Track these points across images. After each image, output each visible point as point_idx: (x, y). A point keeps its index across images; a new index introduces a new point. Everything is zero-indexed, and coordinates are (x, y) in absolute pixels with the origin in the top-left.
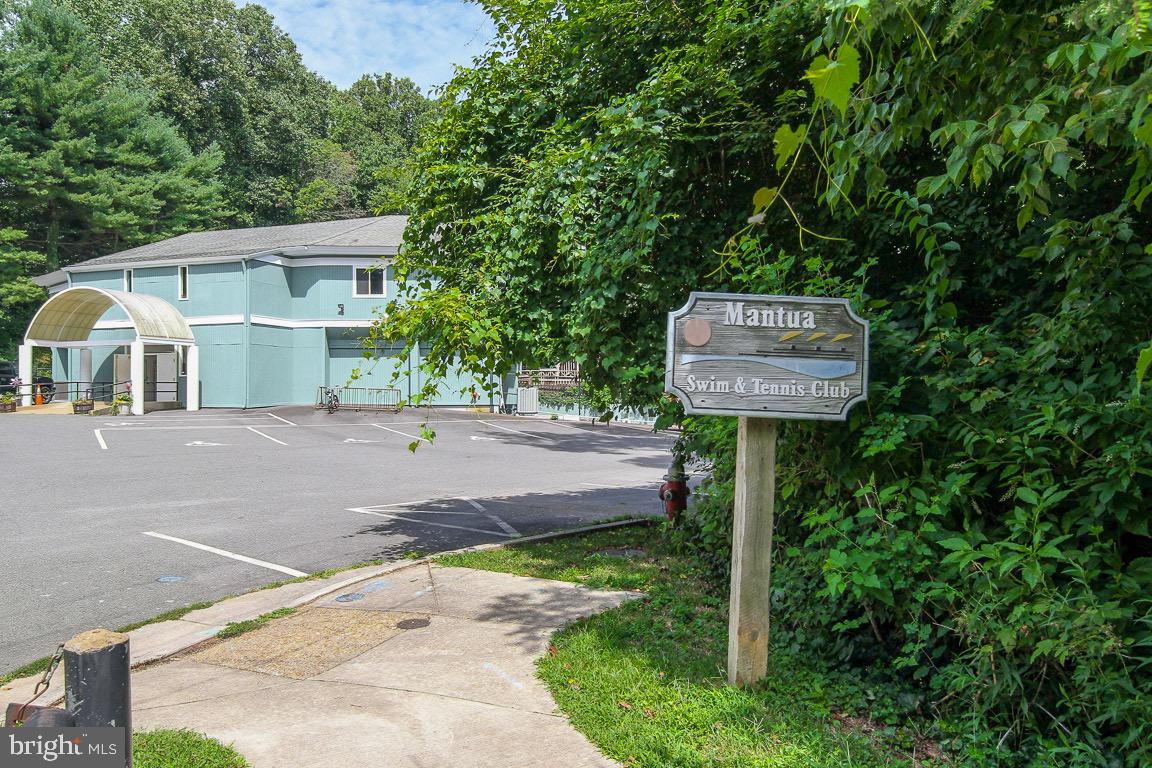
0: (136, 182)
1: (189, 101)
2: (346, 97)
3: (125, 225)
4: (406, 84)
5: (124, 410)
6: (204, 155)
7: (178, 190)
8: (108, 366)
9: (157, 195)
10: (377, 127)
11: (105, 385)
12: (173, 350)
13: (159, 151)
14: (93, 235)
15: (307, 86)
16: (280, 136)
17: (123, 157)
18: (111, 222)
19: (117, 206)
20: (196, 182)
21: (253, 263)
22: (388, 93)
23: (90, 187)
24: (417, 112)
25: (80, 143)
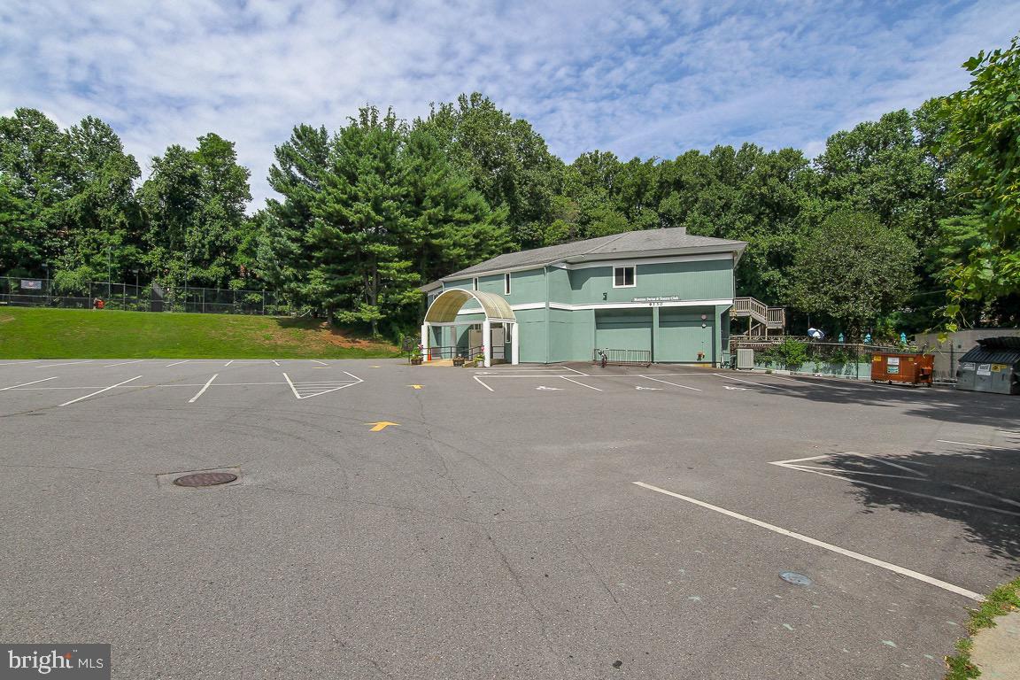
0: (464, 230)
1: (488, 180)
2: (571, 169)
3: (459, 256)
4: (609, 155)
5: (480, 364)
6: (498, 210)
7: (485, 232)
8: (465, 336)
9: (475, 237)
10: (590, 184)
11: (465, 350)
12: (501, 327)
13: (475, 210)
14: (443, 262)
15: (550, 164)
16: (535, 197)
17: (457, 216)
18: (451, 255)
19: (455, 245)
20: (494, 227)
21: (551, 268)
22: (596, 163)
23: (441, 235)
24: (615, 172)
25: (436, 210)
